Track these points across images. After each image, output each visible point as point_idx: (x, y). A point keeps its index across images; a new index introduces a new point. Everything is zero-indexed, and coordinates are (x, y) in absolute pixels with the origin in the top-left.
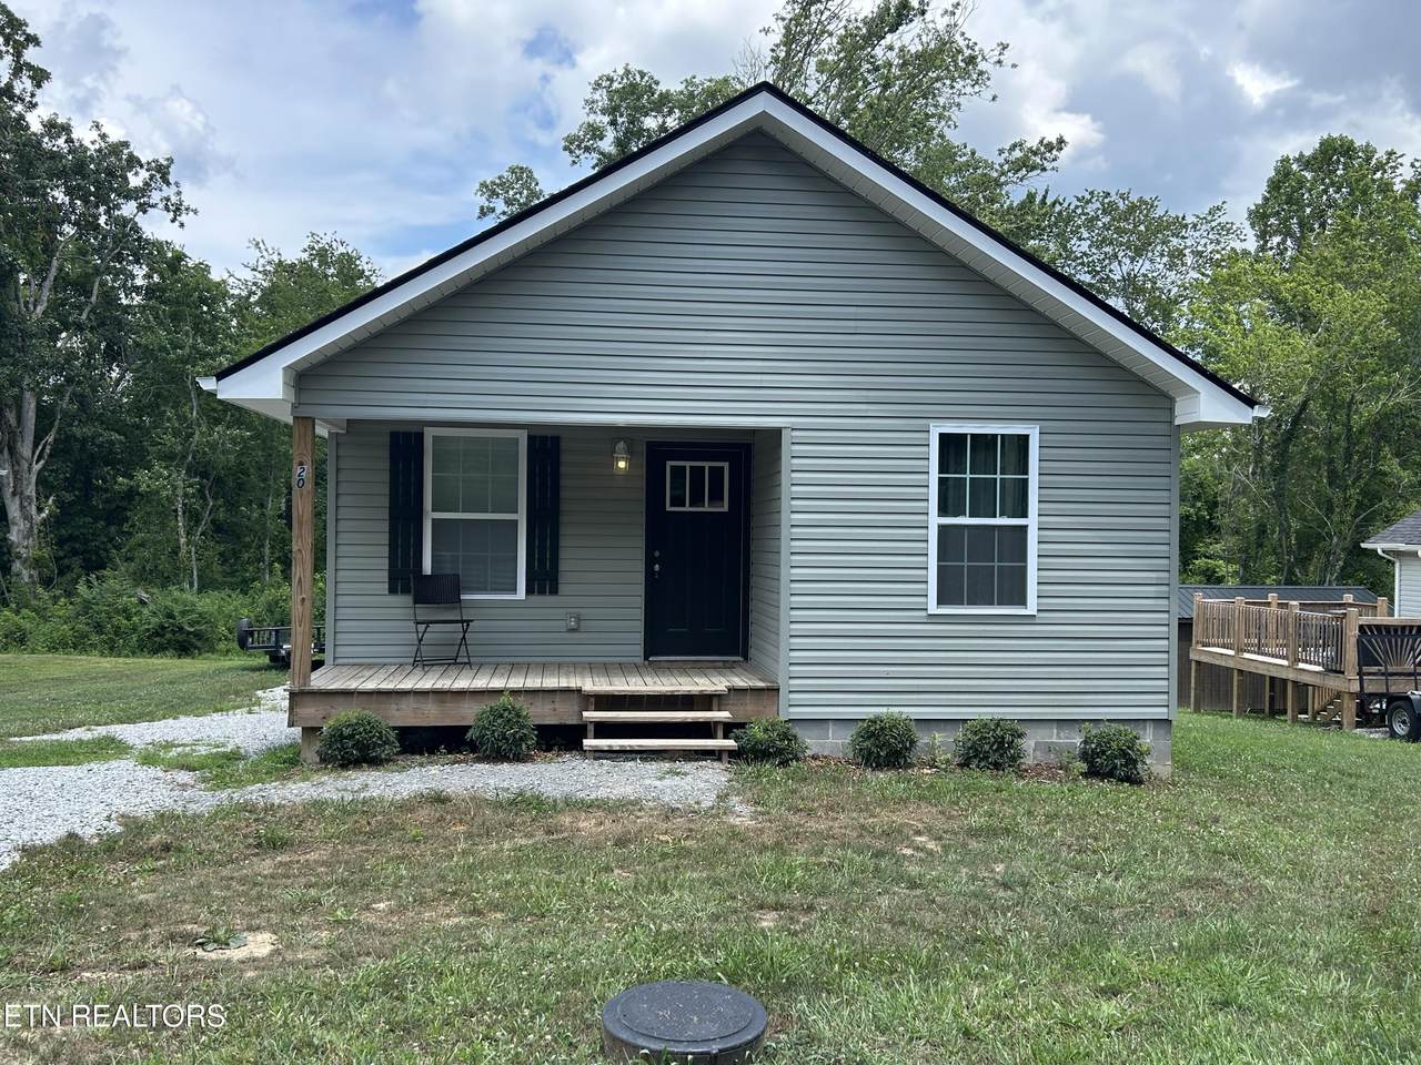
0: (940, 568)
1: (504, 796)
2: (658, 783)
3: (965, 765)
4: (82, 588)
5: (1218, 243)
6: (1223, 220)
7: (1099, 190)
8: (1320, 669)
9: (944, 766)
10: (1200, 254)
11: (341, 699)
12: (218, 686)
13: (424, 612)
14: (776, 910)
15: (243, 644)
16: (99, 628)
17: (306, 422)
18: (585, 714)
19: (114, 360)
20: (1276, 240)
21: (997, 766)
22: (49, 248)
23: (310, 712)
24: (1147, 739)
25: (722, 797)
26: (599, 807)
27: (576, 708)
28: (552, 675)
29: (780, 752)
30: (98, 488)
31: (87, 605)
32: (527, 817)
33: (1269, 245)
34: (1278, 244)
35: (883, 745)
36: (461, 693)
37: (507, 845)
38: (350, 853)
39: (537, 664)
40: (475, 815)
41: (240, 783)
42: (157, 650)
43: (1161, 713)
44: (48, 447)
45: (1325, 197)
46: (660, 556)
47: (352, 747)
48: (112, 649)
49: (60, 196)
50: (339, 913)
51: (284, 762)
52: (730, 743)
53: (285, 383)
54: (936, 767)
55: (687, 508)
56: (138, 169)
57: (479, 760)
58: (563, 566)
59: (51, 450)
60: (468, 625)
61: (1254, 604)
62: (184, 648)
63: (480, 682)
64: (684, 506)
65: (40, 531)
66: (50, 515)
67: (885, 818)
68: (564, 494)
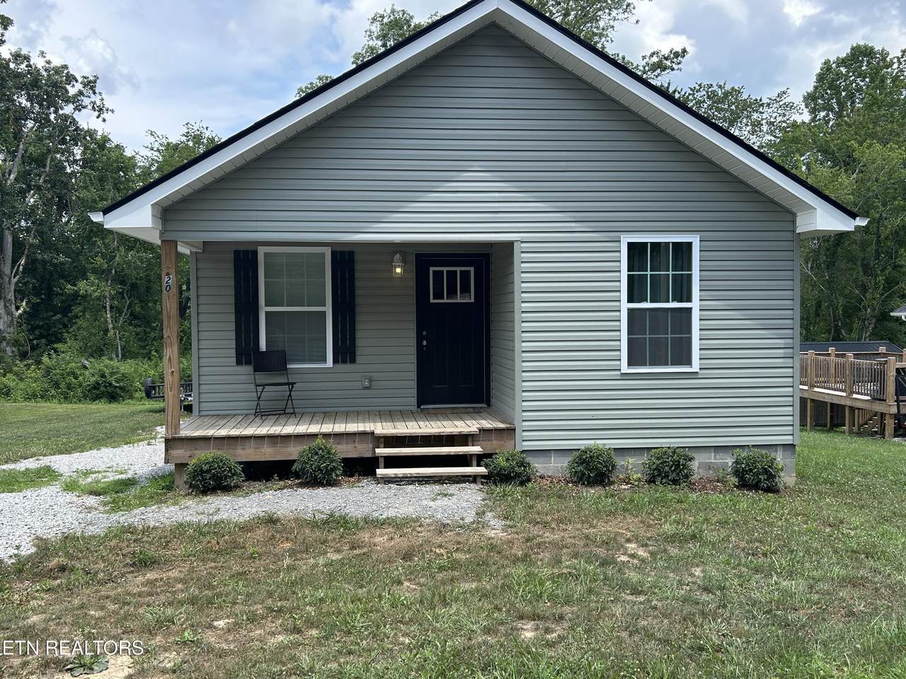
0: (629, 339)
1: (319, 516)
2: (432, 504)
3: (651, 481)
4: (45, 359)
5: (784, 115)
6: (788, 100)
7: (705, 83)
8: (869, 398)
9: (636, 483)
10: (772, 123)
11: (202, 443)
12: (131, 424)
13: (262, 378)
14: (535, 620)
15: (148, 395)
16: (57, 385)
17: (170, 244)
18: (378, 451)
19: (64, 209)
20: (823, 114)
21: (675, 482)
22: (18, 136)
23: (180, 453)
24: (780, 458)
25: (481, 514)
26: (389, 524)
27: (371, 446)
28: (353, 422)
29: (518, 475)
30: (58, 294)
31: (48, 371)
32: (336, 535)
33: (818, 118)
34: (824, 117)
35: (593, 469)
36: (287, 437)
37: (321, 561)
38: (203, 569)
39: (342, 412)
40: (297, 534)
41: (129, 507)
42: (96, 398)
43: (788, 440)
44: (21, 267)
45: (854, 85)
46: (427, 335)
47: (209, 479)
48: (66, 398)
49: (24, 102)
50: (186, 634)
51: (163, 486)
52: (482, 470)
53: (153, 215)
54: (631, 483)
55: (445, 301)
56: (75, 83)
57: (302, 485)
58: (359, 343)
59: (23, 269)
60: (293, 387)
61: (819, 355)
62: (113, 397)
63: (302, 429)
64: (443, 298)
65: (18, 322)
66: (25, 312)
67: (602, 528)
68: (358, 292)
